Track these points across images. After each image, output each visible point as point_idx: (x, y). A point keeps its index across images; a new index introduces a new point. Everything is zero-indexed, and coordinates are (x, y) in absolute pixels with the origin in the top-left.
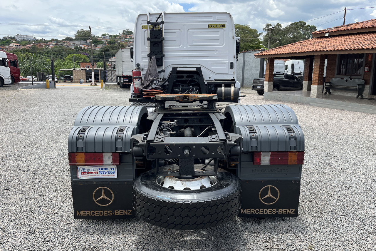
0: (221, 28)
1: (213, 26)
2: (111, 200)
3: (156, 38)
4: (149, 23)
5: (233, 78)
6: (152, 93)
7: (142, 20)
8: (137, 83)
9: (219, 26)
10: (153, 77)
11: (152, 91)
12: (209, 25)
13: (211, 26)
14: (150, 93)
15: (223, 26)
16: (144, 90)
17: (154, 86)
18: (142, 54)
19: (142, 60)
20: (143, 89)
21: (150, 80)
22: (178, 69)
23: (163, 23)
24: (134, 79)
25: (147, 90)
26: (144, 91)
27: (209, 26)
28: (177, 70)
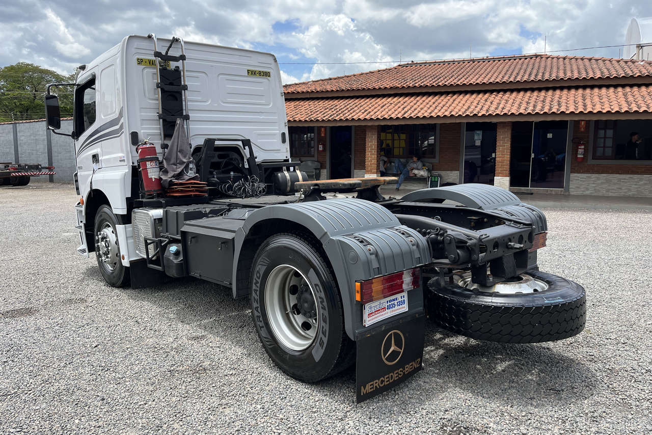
0: (264, 77)
1: (255, 73)
2: (399, 350)
3: (171, 84)
4: (157, 54)
5: (287, 157)
6: (192, 187)
7: (135, 47)
8: (155, 169)
9: (262, 74)
10: (187, 158)
11: (191, 183)
12: (248, 71)
13: (252, 73)
14: (189, 187)
15: (267, 74)
16: (176, 181)
17: (191, 174)
18: (141, 112)
19: (142, 124)
20: (174, 181)
21: (185, 162)
22: (217, 143)
23: (183, 58)
24: (148, 161)
25: (180, 182)
26: (177, 184)
27: (248, 73)
28: (214, 145)
